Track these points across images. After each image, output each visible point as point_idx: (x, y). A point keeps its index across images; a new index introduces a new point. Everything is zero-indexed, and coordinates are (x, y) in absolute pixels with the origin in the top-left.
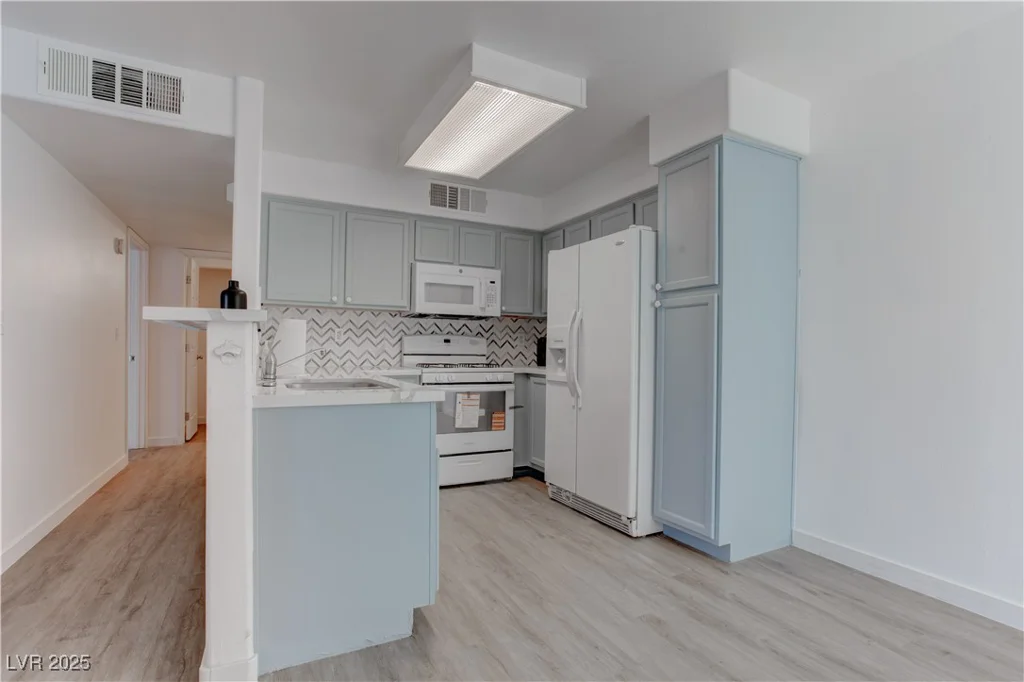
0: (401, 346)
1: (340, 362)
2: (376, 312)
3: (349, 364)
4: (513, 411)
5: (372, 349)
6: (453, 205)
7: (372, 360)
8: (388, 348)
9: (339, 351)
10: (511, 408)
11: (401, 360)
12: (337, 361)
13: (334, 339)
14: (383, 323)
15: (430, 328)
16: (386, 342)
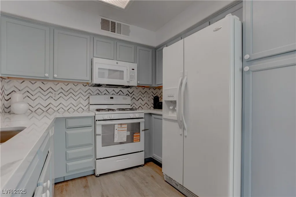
0: (89, 100)
1: (56, 109)
2: (76, 83)
3: (61, 110)
4: (144, 132)
5: (75, 103)
6: (113, 31)
7: (74, 108)
8: (82, 101)
9: (56, 103)
10: (143, 131)
11: (89, 107)
12: (55, 108)
13: (52, 98)
14: (79, 89)
15: (103, 92)
16: (81, 99)
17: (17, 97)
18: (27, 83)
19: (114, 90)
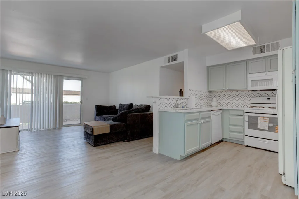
2: (243, 90)
3: (234, 106)
5: (242, 102)
7: (241, 105)
8: (247, 101)
9: (232, 102)
12: (231, 105)
13: (230, 99)
14: (245, 94)
15: (263, 94)
16: (246, 100)
17: (214, 99)
18: (219, 93)
19: (273, 93)
